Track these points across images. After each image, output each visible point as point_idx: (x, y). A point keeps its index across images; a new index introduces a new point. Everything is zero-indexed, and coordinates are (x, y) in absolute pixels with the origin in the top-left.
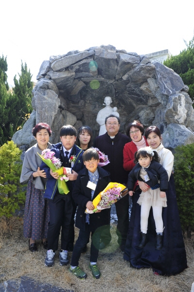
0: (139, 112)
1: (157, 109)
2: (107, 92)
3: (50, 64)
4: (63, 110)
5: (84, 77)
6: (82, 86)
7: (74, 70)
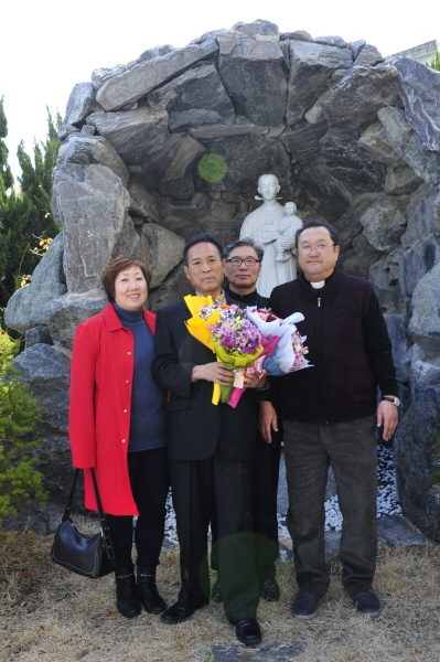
0: (359, 214)
1: (413, 200)
2: (268, 163)
3: (95, 91)
4: (146, 222)
5: (196, 126)
6: (194, 153)
7: (164, 104)
